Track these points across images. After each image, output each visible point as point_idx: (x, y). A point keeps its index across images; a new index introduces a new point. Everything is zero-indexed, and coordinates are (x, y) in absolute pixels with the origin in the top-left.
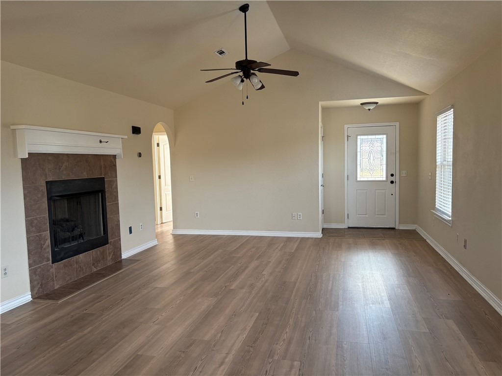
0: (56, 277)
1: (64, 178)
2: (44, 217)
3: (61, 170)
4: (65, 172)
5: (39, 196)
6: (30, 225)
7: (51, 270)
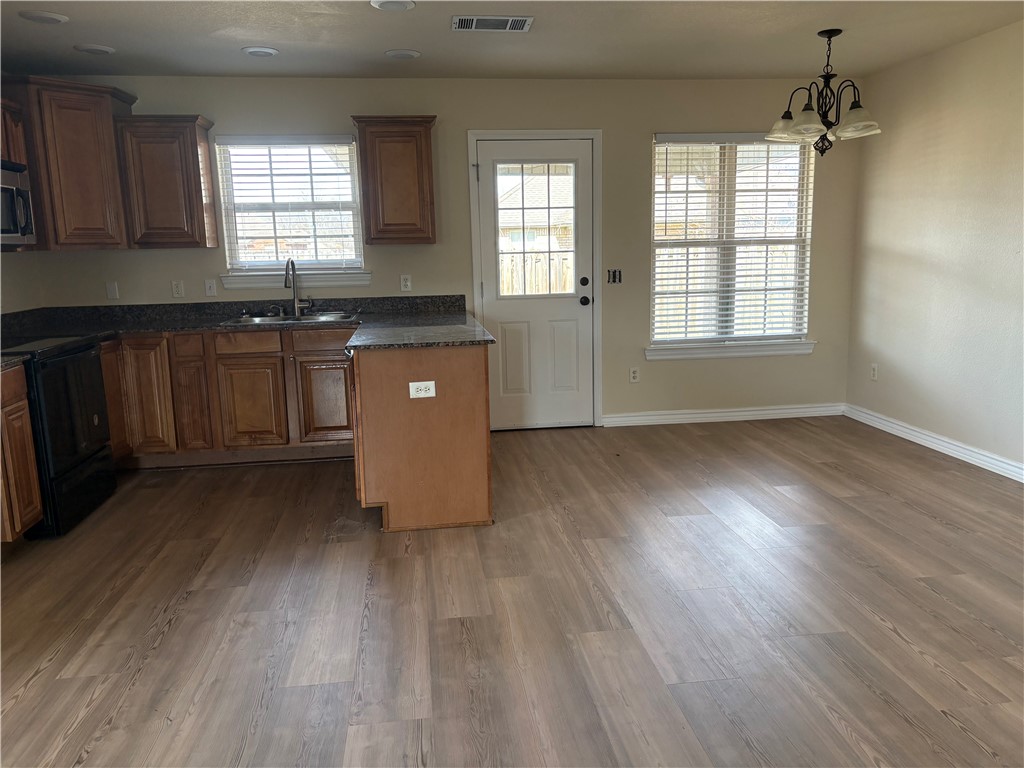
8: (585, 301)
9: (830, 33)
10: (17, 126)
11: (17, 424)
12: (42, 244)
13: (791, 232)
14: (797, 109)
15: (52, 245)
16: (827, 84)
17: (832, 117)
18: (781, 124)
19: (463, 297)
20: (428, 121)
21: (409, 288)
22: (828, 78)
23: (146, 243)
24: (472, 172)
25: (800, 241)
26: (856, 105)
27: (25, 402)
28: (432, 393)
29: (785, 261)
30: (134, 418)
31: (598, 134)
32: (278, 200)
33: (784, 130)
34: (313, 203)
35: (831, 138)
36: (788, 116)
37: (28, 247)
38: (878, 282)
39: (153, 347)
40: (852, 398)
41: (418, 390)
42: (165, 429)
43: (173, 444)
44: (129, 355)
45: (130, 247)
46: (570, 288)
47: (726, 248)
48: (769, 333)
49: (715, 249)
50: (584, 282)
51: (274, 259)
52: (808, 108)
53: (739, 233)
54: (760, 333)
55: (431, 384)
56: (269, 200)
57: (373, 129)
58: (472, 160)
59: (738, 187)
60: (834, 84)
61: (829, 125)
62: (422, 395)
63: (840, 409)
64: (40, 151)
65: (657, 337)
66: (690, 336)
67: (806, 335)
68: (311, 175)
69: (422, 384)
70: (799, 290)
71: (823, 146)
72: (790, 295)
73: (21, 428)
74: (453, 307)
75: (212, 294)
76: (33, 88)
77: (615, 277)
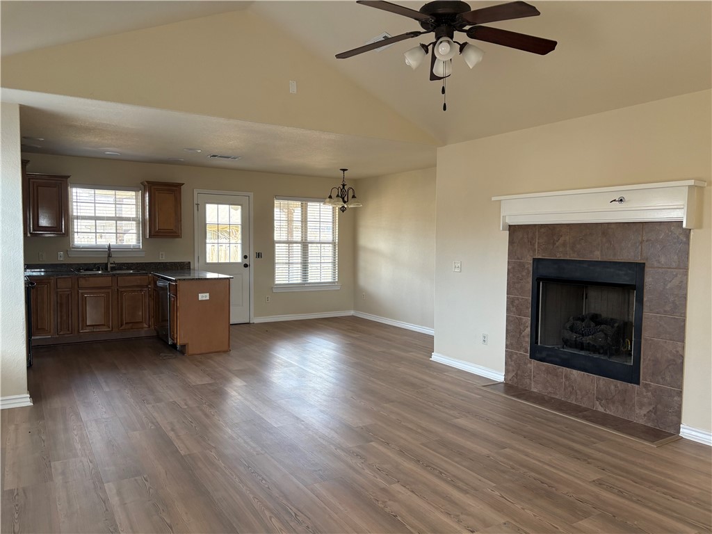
0: (534, 376)
1: (560, 256)
2: (527, 300)
3: (555, 246)
4: (561, 249)
5: (524, 274)
6: (511, 303)
7: (529, 365)
8: (246, 266)
9: (344, 170)
13: (330, 239)
14: (334, 195)
16: (344, 188)
17: (346, 199)
18: (328, 200)
19: (189, 263)
20: (180, 185)
21: (163, 259)
22: (344, 185)
24: (196, 207)
25: (333, 243)
26: (354, 197)
28: (209, 298)
29: (328, 251)
31: (251, 194)
32: (97, 215)
33: (329, 202)
34: (116, 217)
35: (346, 206)
36: (330, 197)
38: (364, 260)
40: (356, 308)
41: (202, 297)
46: (239, 259)
47: (305, 245)
48: (322, 281)
49: (300, 245)
50: (245, 257)
51: (94, 243)
52: (338, 196)
53: (309, 239)
54: (319, 281)
55: (207, 294)
56: (93, 215)
57: (156, 187)
58: (195, 202)
59: (308, 220)
60: (346, 188)
61: (345, 202)
62: (204, 299)
63: (351, 313)
65: (276, 282)
66: (290, 282)
67: (337, 282)
68: (116, 204)
69: (204, 294)
70: (334, 263)
71: (343, 209)
72: (330, 265)
74: (184, 267)
75: (61, 259)
77: (259, 255)
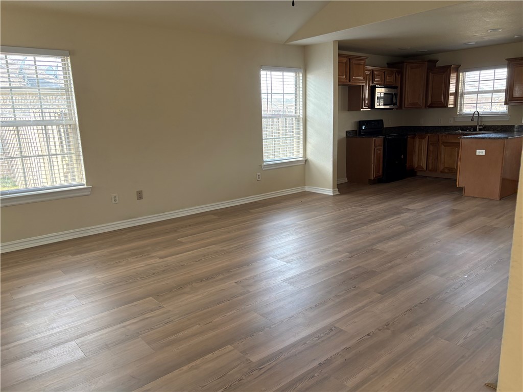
10: (399, 75)
11: (379, 152)
12: (400, 107)
15: (403, 108)
23: (431, 107)
27: (382, 148)
28: (484, 154)
30: (416, 159)
32: (480, 90)
34: (493, 90)
37: (397, 109)
39: (424, 139)
41: (479, 152)
42: (423, 164)
43: (425, 169)
44: (417, 140)
45: (425, 107)
55: (484, 151)
56: (477, 90)
57: (514, 63)
62: (480, 154)
64: (404, 81)
68: (494, 80)
69: (481, 151)
73: (380, 153)
75: (451, 123)
76: (405, 64)
